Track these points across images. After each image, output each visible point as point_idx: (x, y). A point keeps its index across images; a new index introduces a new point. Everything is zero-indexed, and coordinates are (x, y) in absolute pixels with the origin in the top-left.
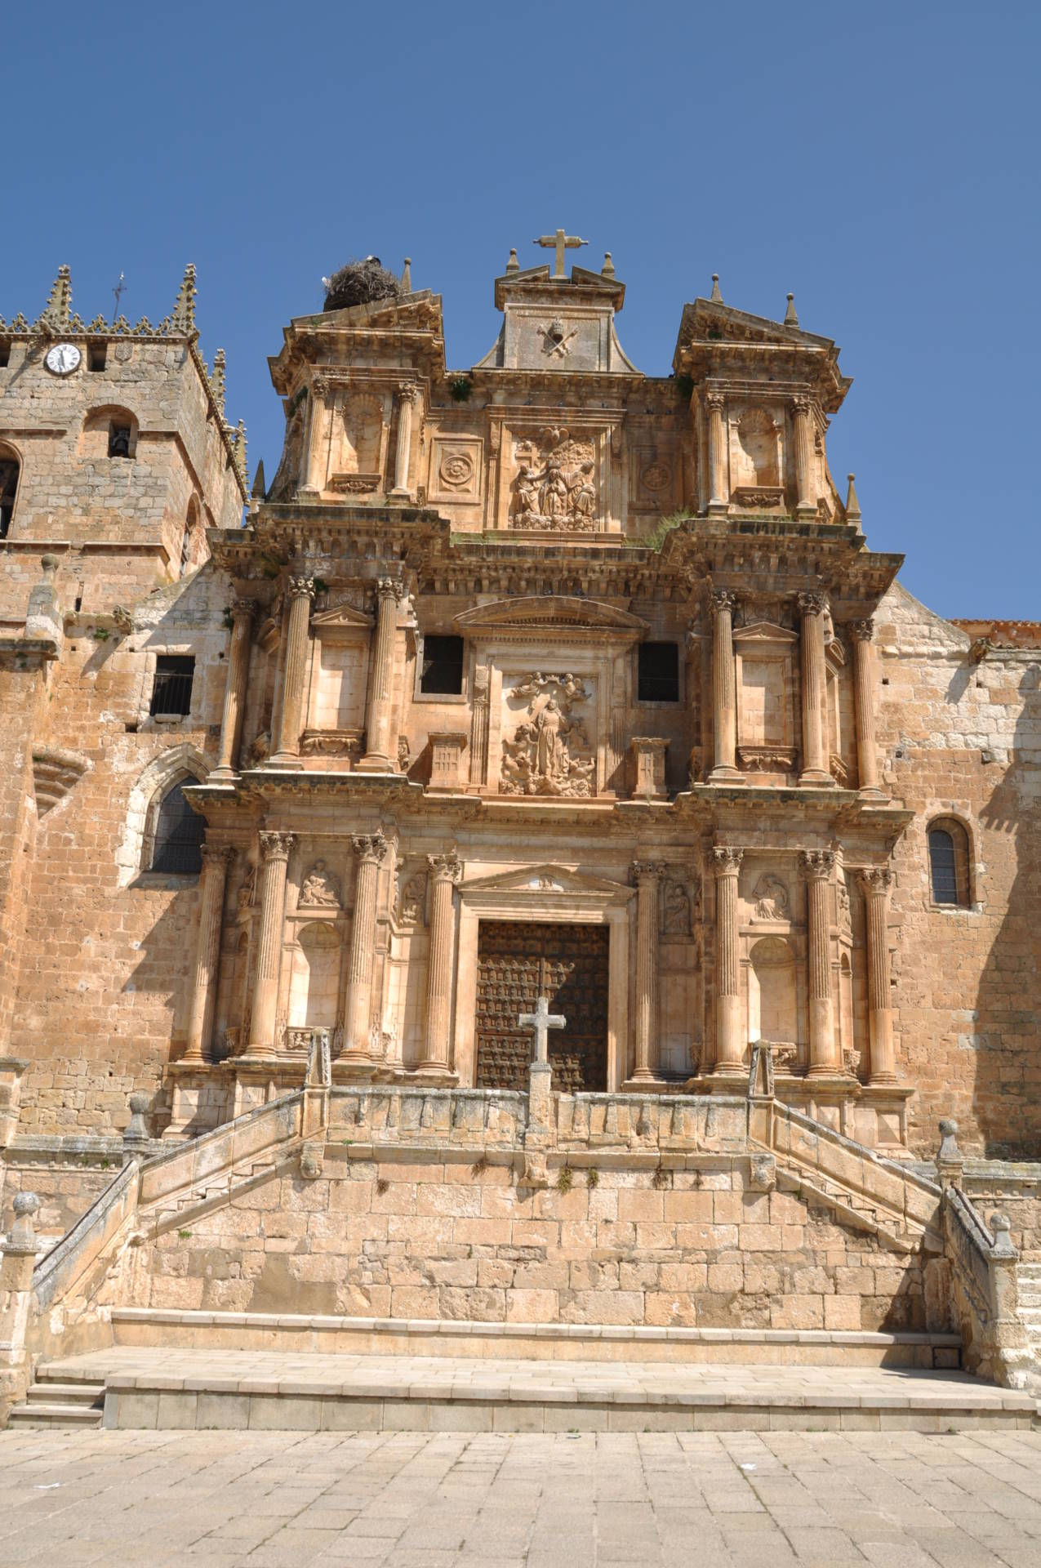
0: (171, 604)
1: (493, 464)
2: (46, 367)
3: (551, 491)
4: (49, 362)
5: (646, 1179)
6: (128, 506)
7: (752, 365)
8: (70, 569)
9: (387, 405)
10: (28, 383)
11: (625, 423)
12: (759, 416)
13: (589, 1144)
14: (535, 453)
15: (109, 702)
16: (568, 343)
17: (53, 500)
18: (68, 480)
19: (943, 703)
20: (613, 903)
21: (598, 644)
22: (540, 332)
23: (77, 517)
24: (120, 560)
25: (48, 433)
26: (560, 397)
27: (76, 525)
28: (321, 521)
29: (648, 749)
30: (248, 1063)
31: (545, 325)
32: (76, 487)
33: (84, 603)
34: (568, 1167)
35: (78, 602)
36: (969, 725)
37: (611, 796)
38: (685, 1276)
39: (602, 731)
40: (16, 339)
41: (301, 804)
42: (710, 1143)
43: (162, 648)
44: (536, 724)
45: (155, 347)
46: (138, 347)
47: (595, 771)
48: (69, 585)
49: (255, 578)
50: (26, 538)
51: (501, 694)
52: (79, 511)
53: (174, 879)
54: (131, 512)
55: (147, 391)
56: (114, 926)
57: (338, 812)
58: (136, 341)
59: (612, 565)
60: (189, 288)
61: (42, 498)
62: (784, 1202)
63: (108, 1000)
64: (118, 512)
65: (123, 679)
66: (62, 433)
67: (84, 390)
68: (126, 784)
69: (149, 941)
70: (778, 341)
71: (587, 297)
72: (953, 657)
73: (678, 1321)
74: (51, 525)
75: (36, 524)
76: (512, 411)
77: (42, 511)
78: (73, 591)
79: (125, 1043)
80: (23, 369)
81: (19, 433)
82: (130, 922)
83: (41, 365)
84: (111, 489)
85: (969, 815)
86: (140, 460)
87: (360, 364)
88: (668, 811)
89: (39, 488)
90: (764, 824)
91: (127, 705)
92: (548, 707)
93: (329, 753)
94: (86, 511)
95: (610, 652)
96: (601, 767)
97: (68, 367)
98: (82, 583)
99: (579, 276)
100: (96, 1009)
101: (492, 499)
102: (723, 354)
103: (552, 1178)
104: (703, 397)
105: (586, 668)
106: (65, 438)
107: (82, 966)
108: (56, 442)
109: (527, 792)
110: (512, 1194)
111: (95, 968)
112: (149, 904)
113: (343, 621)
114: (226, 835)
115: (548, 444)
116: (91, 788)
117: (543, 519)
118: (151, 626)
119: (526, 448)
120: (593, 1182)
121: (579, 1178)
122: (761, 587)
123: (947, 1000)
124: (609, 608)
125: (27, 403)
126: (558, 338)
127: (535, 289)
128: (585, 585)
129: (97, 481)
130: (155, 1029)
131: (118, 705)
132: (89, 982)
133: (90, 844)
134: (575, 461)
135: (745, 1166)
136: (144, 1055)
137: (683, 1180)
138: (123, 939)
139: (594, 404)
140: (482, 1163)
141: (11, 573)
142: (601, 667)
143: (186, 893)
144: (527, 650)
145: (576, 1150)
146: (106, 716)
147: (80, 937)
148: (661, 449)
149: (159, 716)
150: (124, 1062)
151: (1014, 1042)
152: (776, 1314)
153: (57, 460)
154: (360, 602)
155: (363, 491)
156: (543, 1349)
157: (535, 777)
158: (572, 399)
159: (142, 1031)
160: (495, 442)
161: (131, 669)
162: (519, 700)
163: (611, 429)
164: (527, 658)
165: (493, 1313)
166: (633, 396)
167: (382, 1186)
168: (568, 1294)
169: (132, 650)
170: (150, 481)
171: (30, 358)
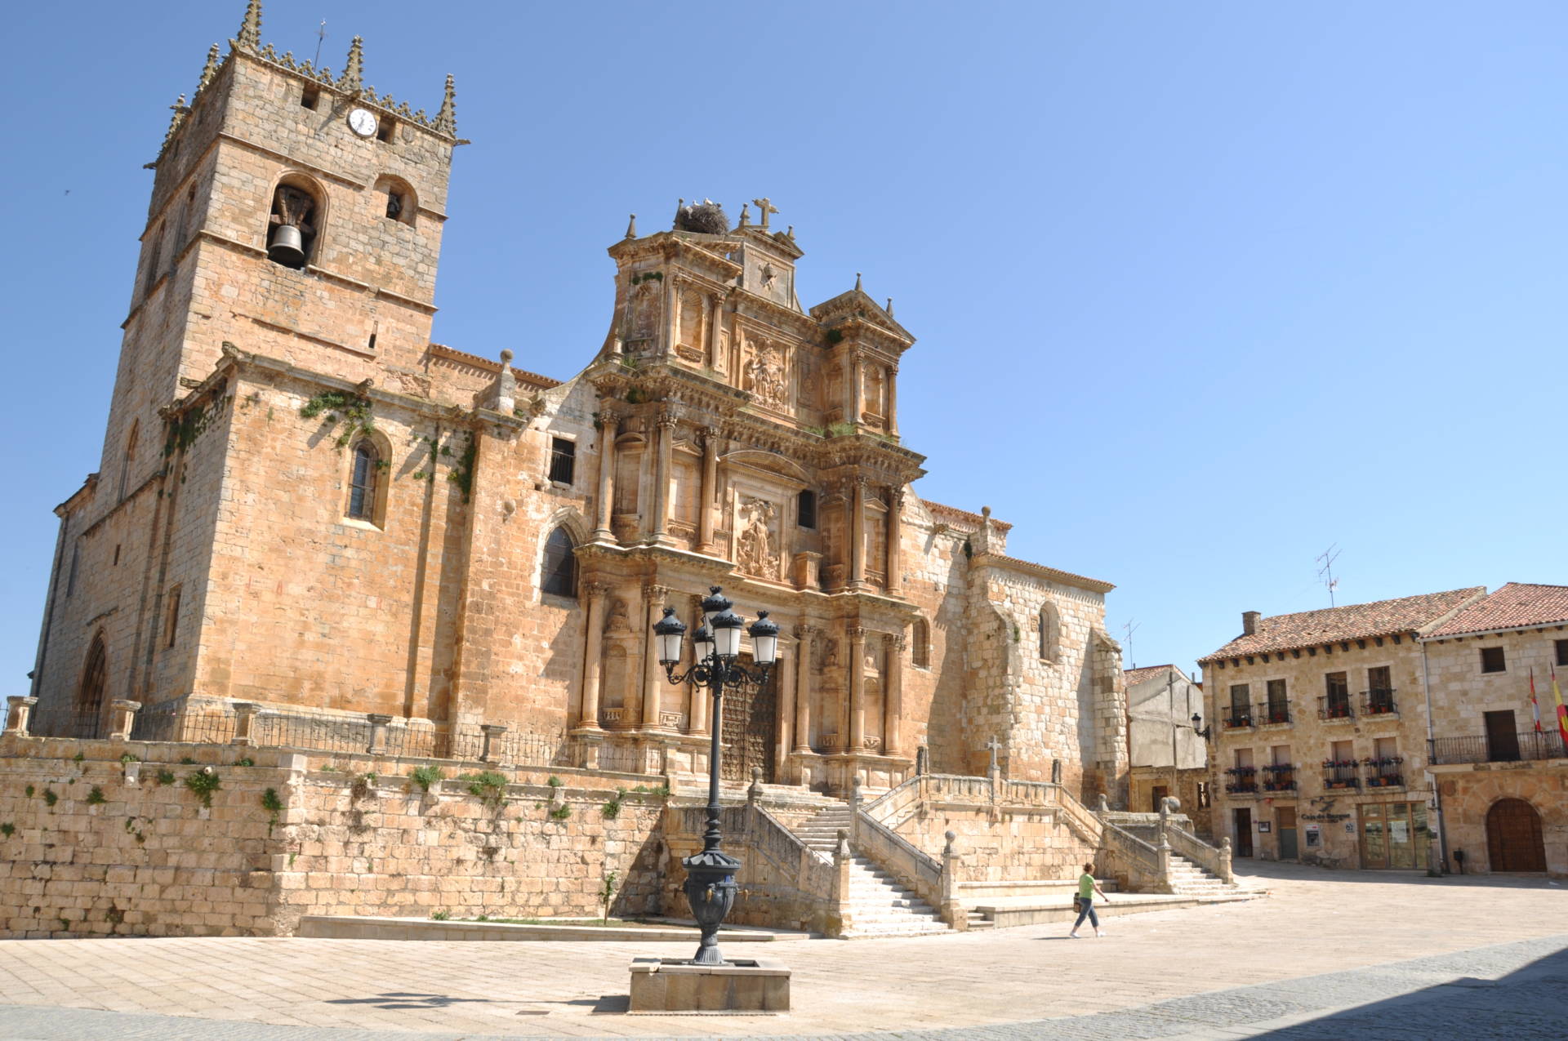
0: (560, 400)
1: (735, 352)
2: (348, 124)
3: (764, 379)
4: (351, 120)
5: (1026, 817)
6: (410, 267)
7: (877, 339)
8: (368, 307)
9: (705, 304)
10: (334, 133)
11: (798, 348)
12: (872, 369)
13: (1012, 802)
14: (754, 351)
15: (525, 465)
16: (772, 279)
17: (353, 243)
18: (365, 230)
19: (922, 554)
20: (788, 647)
21: (786, 487)
22: (759, 268)
23: (371, 264)
24: (407, 312)
25: (350, 184)
26: (769, 318)
27: (371, 272)
28: (691, 384)
29: (812, 559)
30: (656, 735)
31: (763, 264)
32: (370, 238)
33: (378, 339)
34: (1004, 812)
35: (373, 338)
36: (930, 568)
37: (787, 582)
38: (1037, 859)
39: (784, 542)
40: (326, 90)
41: (675, 570)
42: (1046, 803)
43: (557, 433)
44: (755, 531)
45: (431, 139)
46: (419, 134)
47: (779, 565)
48: (367, 321)
49: (620, 399)
50: (331, 270)
51: (738, 506)
52: (372, 260)
53: (560, 600)
54: (412, 273)
55: (425, 174)
56: (531, 629)
57: (693, 578)
58: (418, 128)
59: (800, 441)
60: (452, 95)
61: (343, 239)
62: (1063, 827)
63: (529, 681)
64: (403, 270)
65: (533, 450)
66: (360, 188)
67: (377, 156)
68: (537, 527)
69: (554, 645)
70: (890, 329)
71: (783, 253)
72: (927, 529)
73: (1035, 878)
74: (351, 265)
75: (340, 260)
76: (748, 320)
77: (345, 250)
78: (369, 328)
79: (541, 712)
80: (330, 119)
81: (326, 176)
82: (542, 627)
83: (344, 121)
84: (397, 249)
85: (930, 619)
86: (419, 232)
87: (697, 271)
88: (826, 599)
89: (340, 229)
90: (876, 616)
91: (535, 470)
92: (759, 520)
93: (678, 536)
94: (379, 262)
95: (790, 493)
96: (783, 564)
97: (364, 131)
98: (376, 323)
99: (778, 237)
100: (522, 687)
101: (734, 377)
102: (868, 328)
103: (1000, 817)
104: (852, 350)
105: (778, 500)
106: (363, 192)
107: (512, 656)
108: (356, 193)
109: (749, 572)
110: (987, 824)
111: (521, 658)
112: (552, 616)
113: (686, 450)
114: (609, 578)
115: (762, 346)
116: (515, 526)
117: (761, 398)
118: (550, 414)
119: (750, 346)
120: (1011, 820)
121: (1007, 817)
122: (878, 478)
123: (917, 717)
124: (796, 467)
125: (333, 150)
126: (769, 277)
127: (758, 239)
128: (782, 449)
129: (387, 238)
130: (558, 703)
131: (530, 469)
132: (517, 667)
133: (515, 568)
134: (774, 363)
135: (1055, 813)
136: (552, 721)
137: (1036, 818)
138: (538, 639)
139: (786, 329)
140: (978, 810)
141: (321, 298)
142: (785, 502)
143: (574, 612)
144: (753, 483)
145: (1008, 805)
146: (523, 475)
147: (511, 635)
148: (812, 367)
149: (557, 483)
150: (540, 724)
151: (939, 741)
152: (1061, 873)
153: (356, 209)
154: (692, 437)
155: (694, 361)
156: (1010, 891)
157: (753, 564)
158: (775, 321)
159: (550, 705)
160: (738, 337)
161: (538, 444)
162: (745, 512)
163: (793, 350)
164: (751, 487)
165: (982, 878)
166: (803, 330)
167: (947, 821)
168: (1005, 868)
169: (537, 429)
170: (426, 252)
171: (336, 112)
